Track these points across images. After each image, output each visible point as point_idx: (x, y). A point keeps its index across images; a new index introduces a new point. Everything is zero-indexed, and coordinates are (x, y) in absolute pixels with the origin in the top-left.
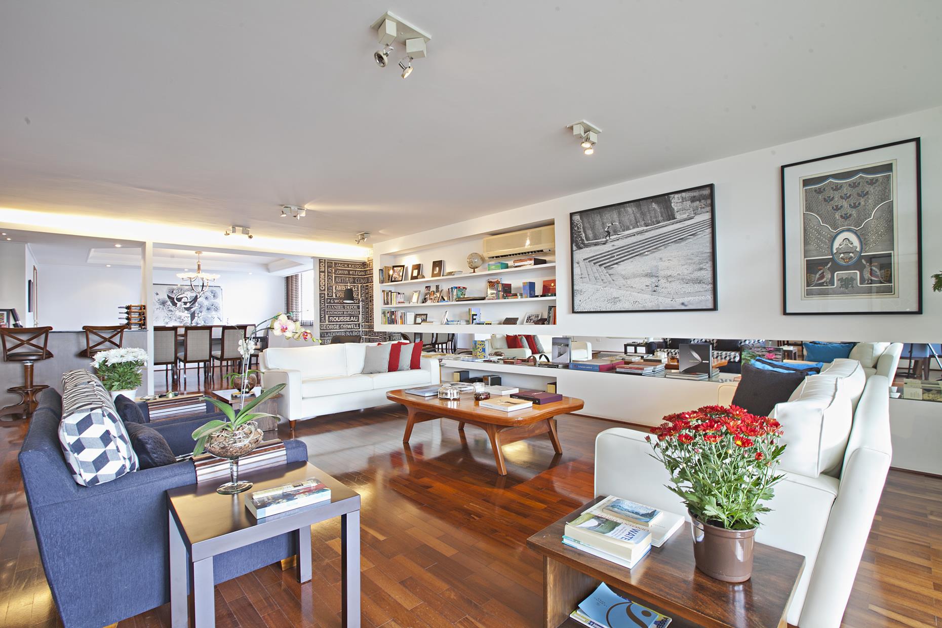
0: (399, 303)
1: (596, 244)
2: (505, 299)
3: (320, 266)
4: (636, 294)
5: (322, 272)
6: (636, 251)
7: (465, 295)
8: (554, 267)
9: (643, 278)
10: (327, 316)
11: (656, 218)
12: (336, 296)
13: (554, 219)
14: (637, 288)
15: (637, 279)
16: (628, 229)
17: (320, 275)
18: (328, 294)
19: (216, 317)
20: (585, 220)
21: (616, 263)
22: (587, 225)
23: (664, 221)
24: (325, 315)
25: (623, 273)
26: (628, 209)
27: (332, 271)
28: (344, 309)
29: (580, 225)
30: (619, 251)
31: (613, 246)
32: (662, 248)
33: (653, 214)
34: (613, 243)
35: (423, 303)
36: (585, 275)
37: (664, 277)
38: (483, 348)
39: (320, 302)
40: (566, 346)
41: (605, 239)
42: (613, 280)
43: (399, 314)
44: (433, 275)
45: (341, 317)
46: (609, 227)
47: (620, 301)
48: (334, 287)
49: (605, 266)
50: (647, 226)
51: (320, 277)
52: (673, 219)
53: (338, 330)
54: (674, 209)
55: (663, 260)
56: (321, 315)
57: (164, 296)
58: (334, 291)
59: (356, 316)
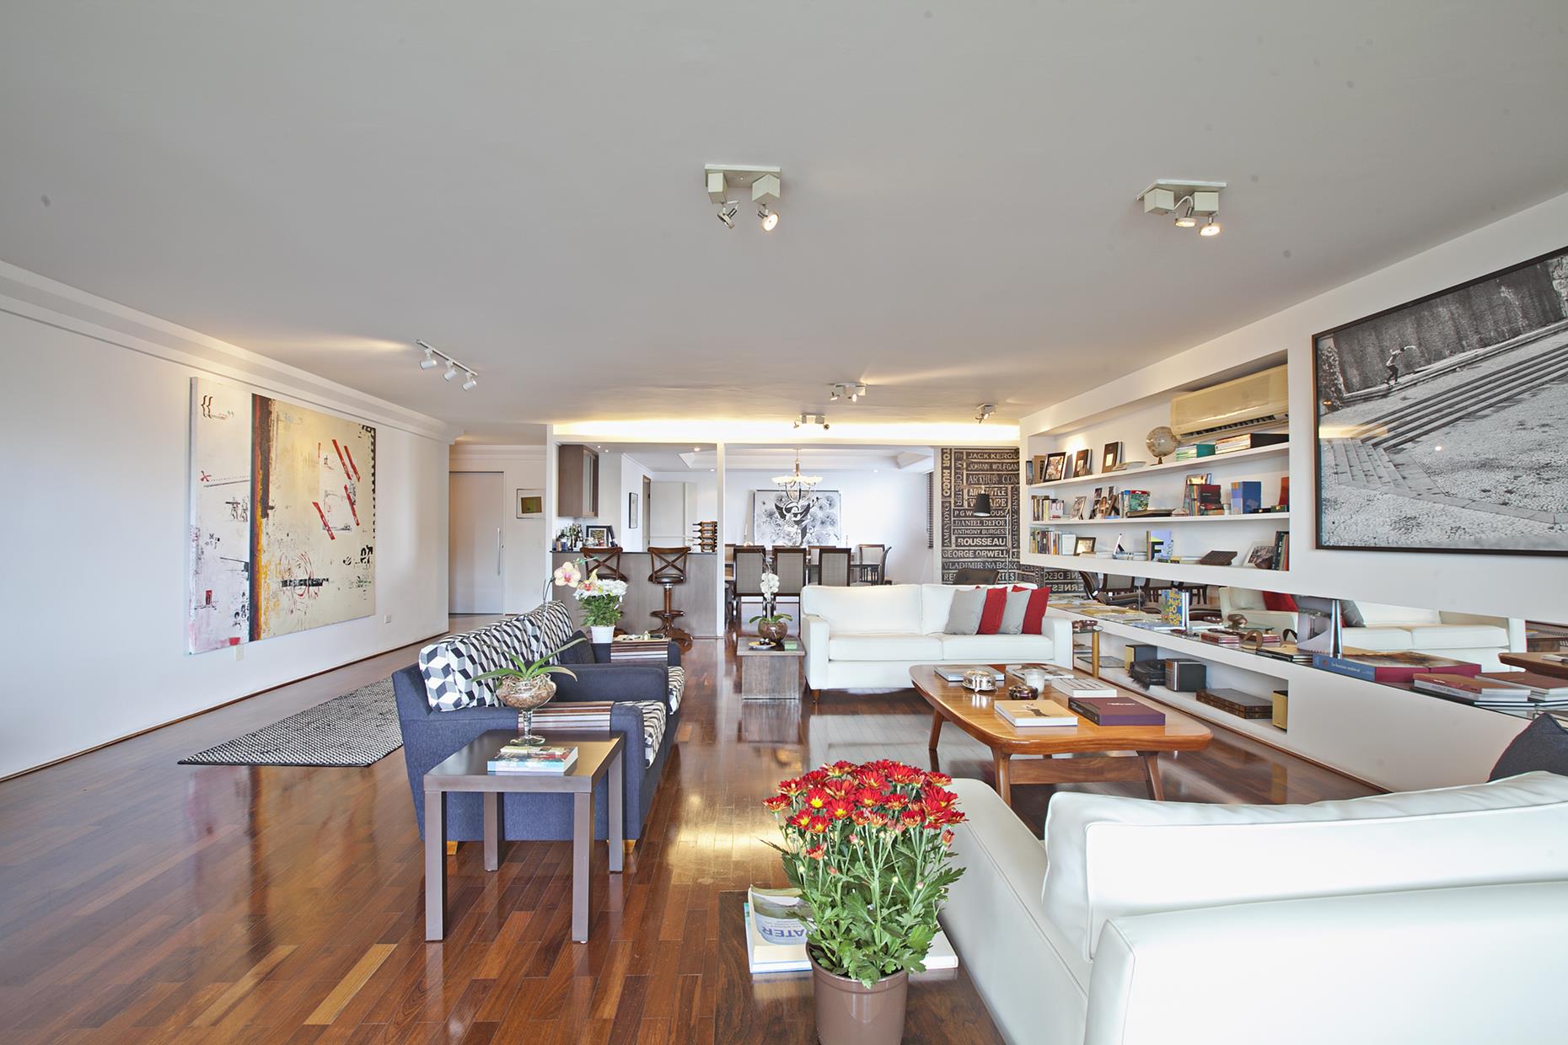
0: (1054, 517)
1: (1367, 398)
2: (1202, 515)
3: (943, 459)
4: (1457, 510)
5: (946, 468)
6: (1457, 407)
7: (1147, 505)
8: (1286, 452)
9: (1475, 472)
10: (953, 537)
11: (1510, 322)
12: (969, 505)
13: (1286, 350)
14: (1460, 496)
15: (1460, 476)
16: (1439, 356)
17: (943, 473)
18: (956, 502)
19: (832, 533)
20: (1345, 347)
21: (1411, 440)
22: (1348, 358)
23: (1531, 327)
24: (950, 536)
25: (1426, 461)
26: (1441, 309)
27: (963, 465)
28: (983, 526)
29: (1335, 358)
30: (1418, 411)
31: (1405, 399)
32: (1525, 395)
33: (1501, 313)
34: (1403, 394)
35: (1091, 518)
36: (1344, 467)
37: (1531, 469)
38: (1177, 606)
39: (943, 516)
40: (1325, 616)
41: (1385, 386)
42: (1404, 478)
43: (1052, 537)
44: (1105, 469)
45: (977, 538)
46: (1395, 356)
47: (1418, 525)
48: (965, 491)
49: (1385, 445)
50: (1485, 346)
51: (943, 477)
52: (1556, 321)
53: (971, 560)
54: (1558, 295)
55: (1529, 425)
56: (943, 536)
57: (771, 506)
58: (966, 497)
59: (1002, 538)
